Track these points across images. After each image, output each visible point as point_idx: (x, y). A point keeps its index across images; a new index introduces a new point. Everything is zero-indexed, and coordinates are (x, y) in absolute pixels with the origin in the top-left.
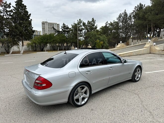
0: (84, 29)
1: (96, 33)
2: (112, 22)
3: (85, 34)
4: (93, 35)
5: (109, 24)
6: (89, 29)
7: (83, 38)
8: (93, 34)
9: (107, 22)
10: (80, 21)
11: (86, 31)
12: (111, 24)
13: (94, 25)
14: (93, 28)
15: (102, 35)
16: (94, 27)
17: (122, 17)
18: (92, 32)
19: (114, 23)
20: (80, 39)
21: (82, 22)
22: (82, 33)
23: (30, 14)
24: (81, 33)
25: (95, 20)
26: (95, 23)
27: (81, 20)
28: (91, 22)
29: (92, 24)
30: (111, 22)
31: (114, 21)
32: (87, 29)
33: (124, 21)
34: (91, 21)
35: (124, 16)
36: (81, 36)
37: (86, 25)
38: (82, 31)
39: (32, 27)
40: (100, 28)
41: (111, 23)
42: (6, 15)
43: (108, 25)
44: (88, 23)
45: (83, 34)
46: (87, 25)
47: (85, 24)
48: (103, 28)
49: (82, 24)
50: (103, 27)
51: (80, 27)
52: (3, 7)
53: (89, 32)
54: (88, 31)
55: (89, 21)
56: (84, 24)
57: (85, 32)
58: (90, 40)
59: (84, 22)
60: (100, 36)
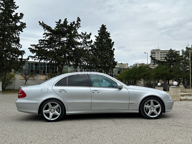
23: (113, 43)
39: (114, 58)
42: (86, 47)
52: (83, 39)
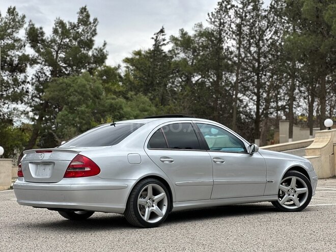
0: (34, 62)
1: (99, 84)
2: (191, 33)
3: (37, 89)
4: (81, 93)
5: (174, 39)
6: (64, 60)
7: (29, 109)
8: (84, 86)
9: (162, 31)
10: (14, 20)
11: (48, 70)
12: (185, 42)
13: (89, 44)
14: (86, 56)
15: (131, 94)
16: (90, 53)
17: (232, 13)
18: (81, 80)
19: (201, 35)
20: (11, 113)
21: (26, 26)
22: (24, 82)
24: (15, 80)
25: (95, 20)
26: (94, 33)
27: (20, 14)
28: (74, 27)
29: (77, 36)
30: (182, 30)
31: (201, 26)
32: (51, 62)
33: (246, 29)
34: (75, 21)
35: (241, 6)
36: (16, 98)
37: (43, 41)
38: (22, 71)
40: (127, 60)
41: (184, 34)
43: (166, 49)
44: (55, 31)
45: (31, 89)
46: (53, 41)
47: (42, 34)
48: (139, 61)
49: (21, 34)
50: (138, 53)
51: (12, 47)
53: (61, 80)
54: (56, 72)
55: (61, 24)
56: (35, 36)
57: (38, 77)
58: (71, 116)
59: (37, 26)
60: (121, 100)
